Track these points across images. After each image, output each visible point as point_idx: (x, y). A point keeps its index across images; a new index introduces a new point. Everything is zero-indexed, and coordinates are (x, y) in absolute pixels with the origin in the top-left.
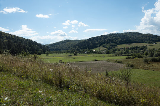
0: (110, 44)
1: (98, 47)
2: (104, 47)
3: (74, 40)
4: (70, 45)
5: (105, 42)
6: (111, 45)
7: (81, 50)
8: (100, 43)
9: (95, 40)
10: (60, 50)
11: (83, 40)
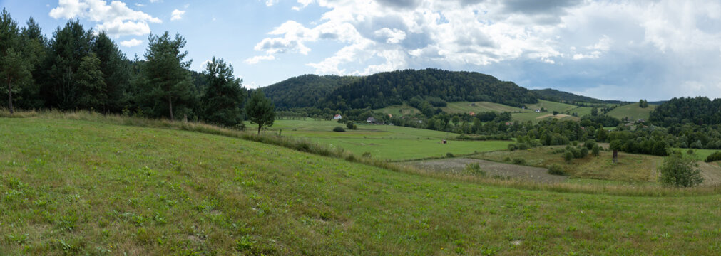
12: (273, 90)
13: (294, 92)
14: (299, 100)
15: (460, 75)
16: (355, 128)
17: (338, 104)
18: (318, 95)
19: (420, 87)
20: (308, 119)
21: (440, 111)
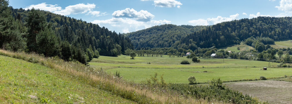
0: (261, 39)
1: (236, 44)
2: (249, 44)
3: (182, 26)
4: (173, 36)
5: (250, 33)
6: (263, 41)
7: (200, 49)
8: (239, 36)
9: (229, 29)
10: (152, 46)
11: (202, 27)
12: (139, 35)
13: (156, 36)
14: (160, 42)
15: (284, 20)
16: (199, 61)
17: (190, 45)
18: (175, 39)
19: (253, 31)
20: (164, 56)
21: (269, 47)
